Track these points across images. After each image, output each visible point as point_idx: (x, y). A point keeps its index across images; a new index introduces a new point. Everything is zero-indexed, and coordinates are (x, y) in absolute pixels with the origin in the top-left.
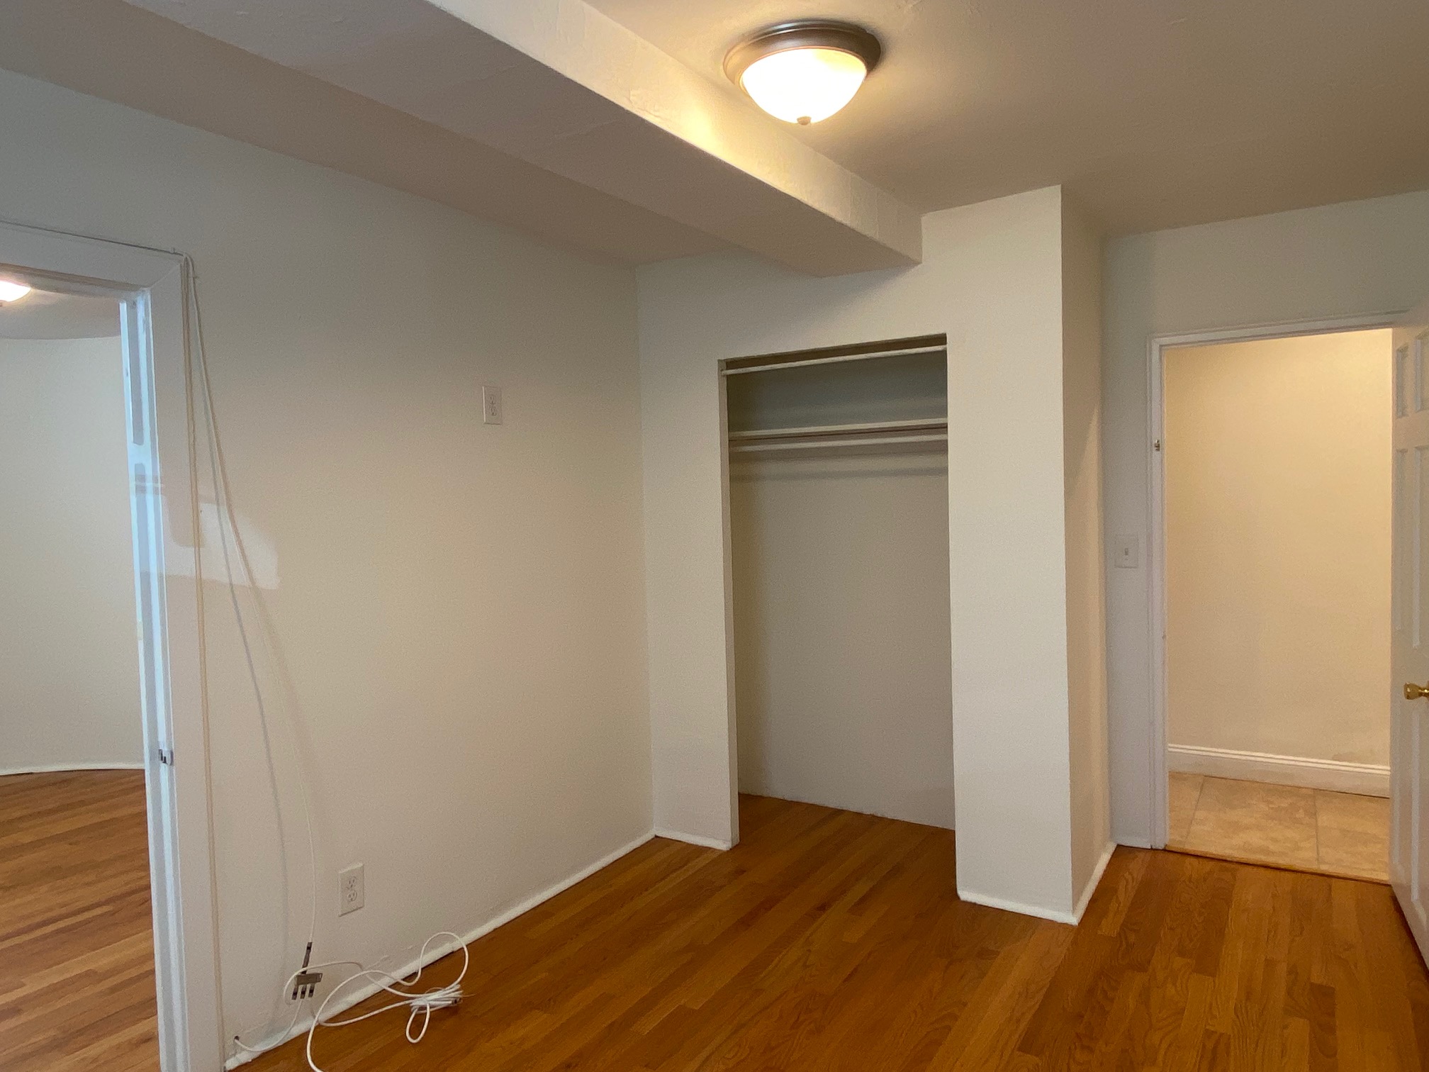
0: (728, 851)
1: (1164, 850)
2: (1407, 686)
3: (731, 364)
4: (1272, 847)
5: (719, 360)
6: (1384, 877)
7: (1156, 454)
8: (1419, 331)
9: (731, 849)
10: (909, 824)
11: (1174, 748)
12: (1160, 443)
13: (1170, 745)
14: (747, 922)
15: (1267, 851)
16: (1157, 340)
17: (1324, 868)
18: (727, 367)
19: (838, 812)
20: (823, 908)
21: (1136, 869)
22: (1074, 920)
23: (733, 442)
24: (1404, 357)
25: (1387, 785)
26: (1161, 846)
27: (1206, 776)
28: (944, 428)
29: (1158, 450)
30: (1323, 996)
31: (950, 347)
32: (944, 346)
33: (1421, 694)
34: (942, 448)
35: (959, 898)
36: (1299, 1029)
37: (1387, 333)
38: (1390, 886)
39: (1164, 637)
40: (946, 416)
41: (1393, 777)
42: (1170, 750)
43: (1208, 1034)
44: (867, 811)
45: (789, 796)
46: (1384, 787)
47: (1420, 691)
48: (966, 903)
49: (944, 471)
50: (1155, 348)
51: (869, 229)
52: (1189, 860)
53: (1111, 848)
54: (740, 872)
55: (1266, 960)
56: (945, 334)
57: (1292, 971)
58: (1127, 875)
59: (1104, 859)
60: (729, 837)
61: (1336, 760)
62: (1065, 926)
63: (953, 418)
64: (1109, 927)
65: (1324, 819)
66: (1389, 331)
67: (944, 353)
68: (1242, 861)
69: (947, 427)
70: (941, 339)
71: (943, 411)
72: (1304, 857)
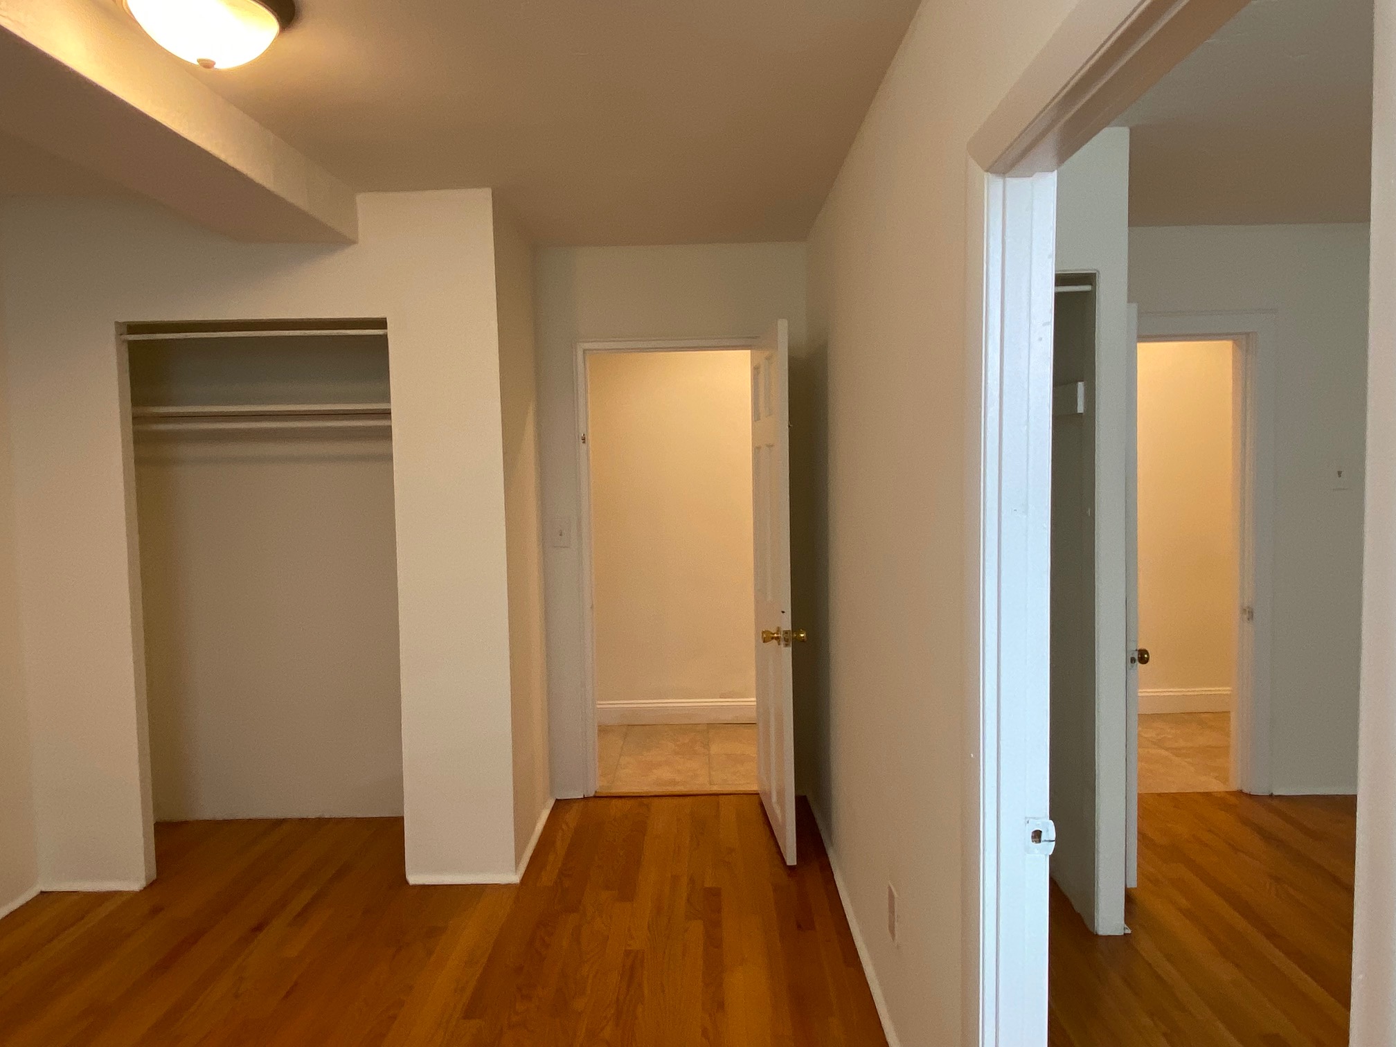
0: (141, 891)
1: (595, 797)
2: (763, 632)
3: (133, 328)
4: (678, 778)
5: (117, 323)
6: (754, 788)
7: (584, 447)
8: (767, 353)
9: (145, 888)
10: (358, 820)
11: (603, 704)
12: (586, 436)
13: (599, 702)
14: (165, 964)
15: (674, 783)
16: (582, 344)
17: (715, 789)
18: (128, 331)
19: (278, 823)
20: (259, 928)
21: (571, 818)
22: (515, 878)
23: (136, 419)
24: (758, 373)
25: (754, 714)
26: (592, 795)
27: (629, 725)
28: (387, 414)
29: (584, 442)
30: (714, 895)
31: (391, 332)
32: (385, 330)
33: (773, 638)
34: (386, 434)
35: (407, 882)
36: (697, 929)
37: (746, 354)
38: (758, 794)
39: (592, 607)
40: (389, 401)
41: (758, 707)
42: (598, 706)
43: (628, 953)
44: (312, 814)
45: (220, 816)
46: (752, 715)
47: (772, 635)
48: (415, 886)
49: (389, 458)
50: (580, 353)
51: (298, 200)
52: (614, 801)
53: (551, 803)
54: (156, 911)
55: (671, 876)
56: (386, 318)
57: (692, 881)
58: (564, 827)
59: (545, 815)
60: (143, 875)
61: (722, 698)
62: (508, 886)
63: (396, 405)
64: (548, 877)
65: (715, 749)
66: (748, 352)
67: (385, 337)
68: (657, 794)
69: (390, 413)
70: (381, 323)
71: (386, 397)
72: (701, 784)
